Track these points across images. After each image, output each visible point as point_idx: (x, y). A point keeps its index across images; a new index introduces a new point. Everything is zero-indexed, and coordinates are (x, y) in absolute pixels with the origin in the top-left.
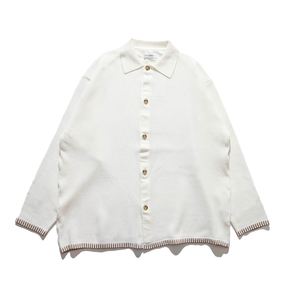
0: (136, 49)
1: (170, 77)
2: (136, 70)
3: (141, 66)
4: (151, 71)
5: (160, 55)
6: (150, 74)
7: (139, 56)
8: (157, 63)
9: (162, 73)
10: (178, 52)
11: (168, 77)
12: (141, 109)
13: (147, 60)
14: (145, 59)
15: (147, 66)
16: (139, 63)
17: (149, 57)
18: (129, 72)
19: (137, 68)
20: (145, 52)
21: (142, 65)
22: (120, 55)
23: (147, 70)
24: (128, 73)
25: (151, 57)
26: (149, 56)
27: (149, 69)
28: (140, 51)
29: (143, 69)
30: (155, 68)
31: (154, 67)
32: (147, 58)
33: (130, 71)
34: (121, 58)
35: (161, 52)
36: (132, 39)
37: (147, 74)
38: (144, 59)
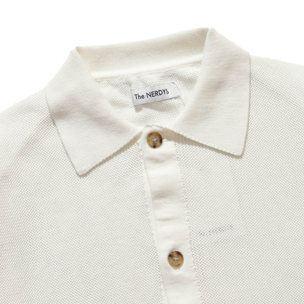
0: (99, 81)
1: (240, 154)
2: (115, 154)
3: (132, 138)
4: (167, 146)
5: (189, 81)
6: (169, 157)
7: (115, 103)
8: (183, 112)
9: (208, 145)
10: (248, 59)
11: (232, 156)
12: (162, 287)
13: (146, 111)
14: (138, 108)
15: (151, 135)
16: (121, 130)
17: (150, 99)
18: (94, 168)
19: (118, 148)
20: (133, 86)
21: (135, 135)
22: (51, 115)
23: (154, 147)
24: (91, 170)
25: (158, 98)
26: (151, 95)
27: (161, 141)
28: (116, 86)
29: (140, 147)
30: (181, 133)
31: (176, 130)
32: (146, 105)
33: (98, 162)
34: (57, 124)
35: (190, 71)
36: (78, 49)
37: (156, 161)
38: (133, 109)
